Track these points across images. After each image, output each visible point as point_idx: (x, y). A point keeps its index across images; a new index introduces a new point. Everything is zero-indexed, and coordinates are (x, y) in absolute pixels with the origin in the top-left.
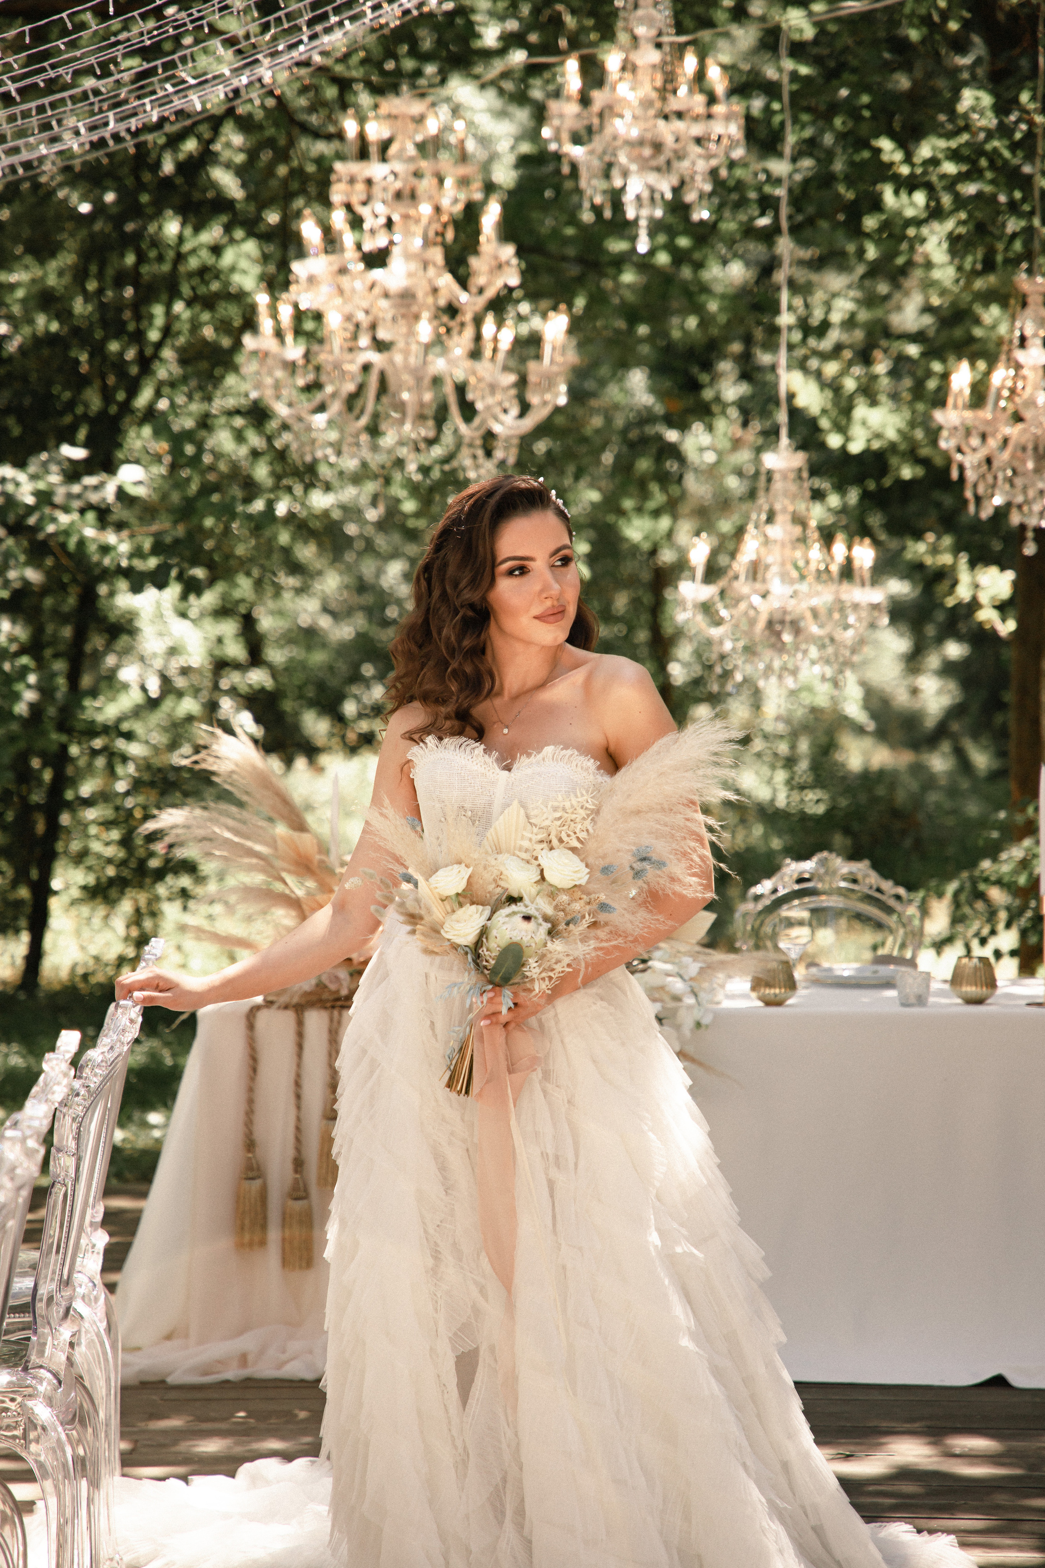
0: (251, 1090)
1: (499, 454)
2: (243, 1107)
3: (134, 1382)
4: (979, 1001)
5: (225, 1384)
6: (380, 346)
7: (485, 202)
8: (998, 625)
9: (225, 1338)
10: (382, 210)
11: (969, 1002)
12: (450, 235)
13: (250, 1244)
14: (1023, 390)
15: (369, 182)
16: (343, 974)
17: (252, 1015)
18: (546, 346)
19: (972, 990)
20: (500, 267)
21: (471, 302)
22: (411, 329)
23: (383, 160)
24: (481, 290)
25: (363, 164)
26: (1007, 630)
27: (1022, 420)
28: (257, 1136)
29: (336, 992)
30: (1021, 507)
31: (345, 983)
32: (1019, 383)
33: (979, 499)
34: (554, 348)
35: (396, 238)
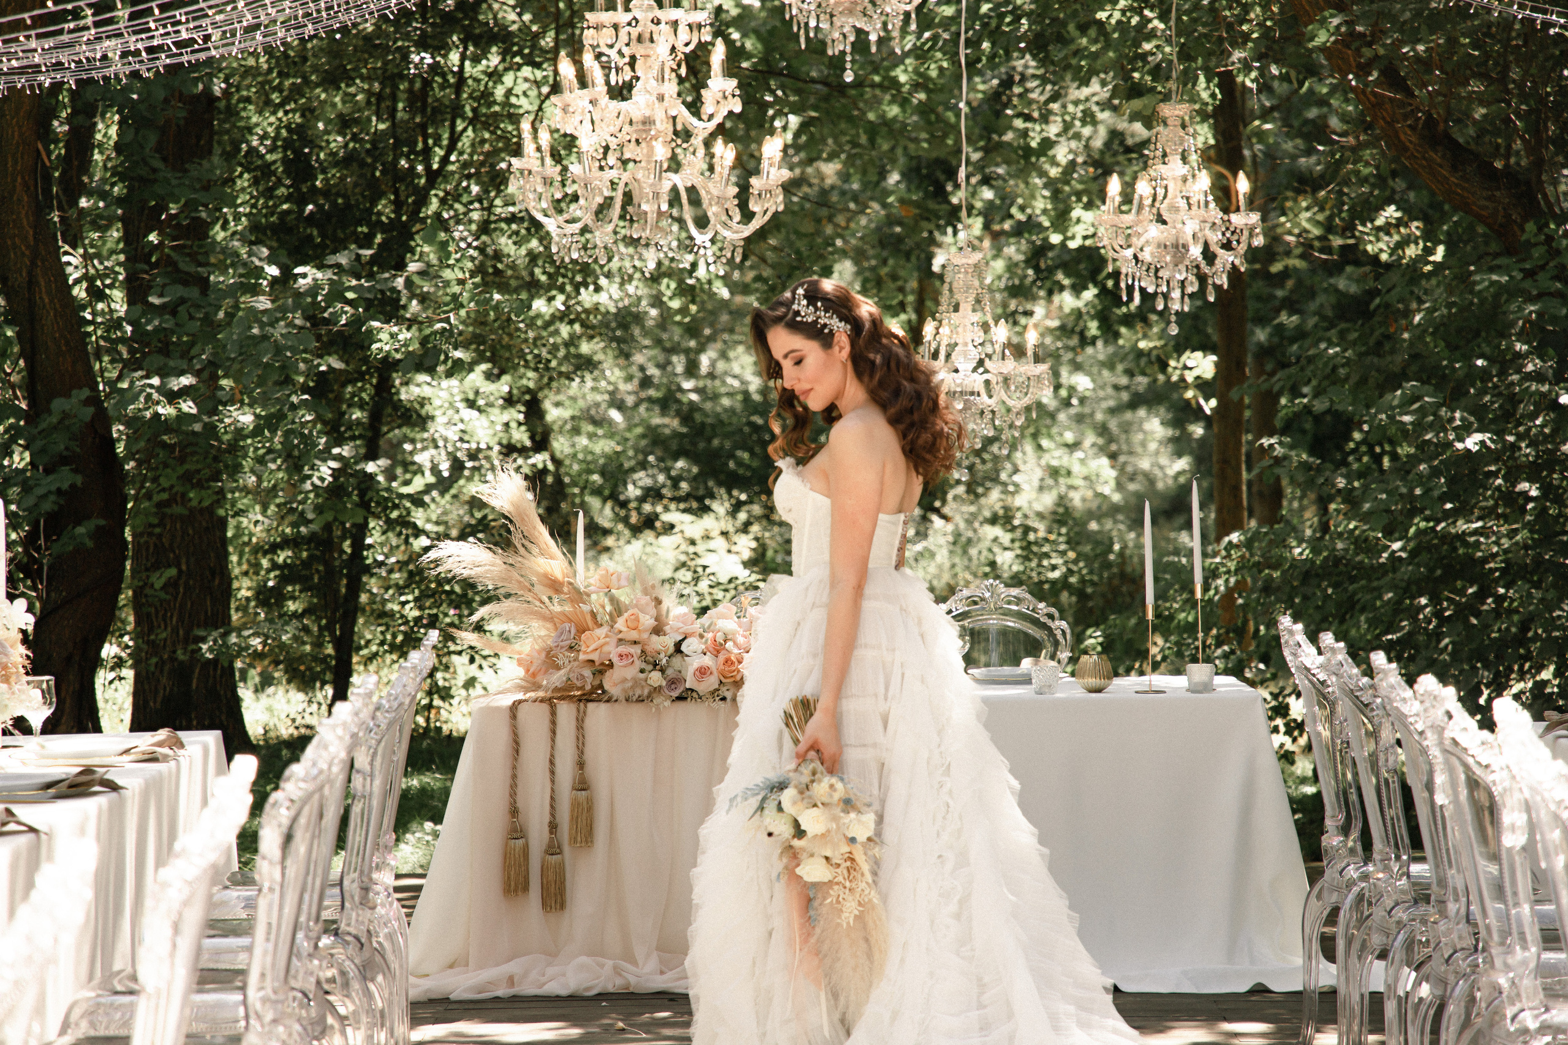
0: (514, 768)
1: (727, 253)
2: (508, 781)
3: (421, 1000)
4: (1099, 690)
5: (496, 999)
8: (1202, 401)
9: (497, 965)
10: (626, 51)
11: (1091, 691)
12: (683, 71)
13: (516, 891)
14: (1165, 197)
15: (616, 27)
16: (587, 673)
17: (515, 707)
18: (765, 165)
19: (1093, 682)
20: (725, 98)
21: (702, 129)
22: (651, 149)
23: (627, 9)
24: (711, 117)
25: (611, 13)
26: (1209, 406)
27: (1164, 222)
28: (520, 805)
29: (582, 688)
30: (1166, 296)
31: (589, 681)
32: (1160, 192)
33: (1130, 289)
34: (771, 165)
35: (639, 74)
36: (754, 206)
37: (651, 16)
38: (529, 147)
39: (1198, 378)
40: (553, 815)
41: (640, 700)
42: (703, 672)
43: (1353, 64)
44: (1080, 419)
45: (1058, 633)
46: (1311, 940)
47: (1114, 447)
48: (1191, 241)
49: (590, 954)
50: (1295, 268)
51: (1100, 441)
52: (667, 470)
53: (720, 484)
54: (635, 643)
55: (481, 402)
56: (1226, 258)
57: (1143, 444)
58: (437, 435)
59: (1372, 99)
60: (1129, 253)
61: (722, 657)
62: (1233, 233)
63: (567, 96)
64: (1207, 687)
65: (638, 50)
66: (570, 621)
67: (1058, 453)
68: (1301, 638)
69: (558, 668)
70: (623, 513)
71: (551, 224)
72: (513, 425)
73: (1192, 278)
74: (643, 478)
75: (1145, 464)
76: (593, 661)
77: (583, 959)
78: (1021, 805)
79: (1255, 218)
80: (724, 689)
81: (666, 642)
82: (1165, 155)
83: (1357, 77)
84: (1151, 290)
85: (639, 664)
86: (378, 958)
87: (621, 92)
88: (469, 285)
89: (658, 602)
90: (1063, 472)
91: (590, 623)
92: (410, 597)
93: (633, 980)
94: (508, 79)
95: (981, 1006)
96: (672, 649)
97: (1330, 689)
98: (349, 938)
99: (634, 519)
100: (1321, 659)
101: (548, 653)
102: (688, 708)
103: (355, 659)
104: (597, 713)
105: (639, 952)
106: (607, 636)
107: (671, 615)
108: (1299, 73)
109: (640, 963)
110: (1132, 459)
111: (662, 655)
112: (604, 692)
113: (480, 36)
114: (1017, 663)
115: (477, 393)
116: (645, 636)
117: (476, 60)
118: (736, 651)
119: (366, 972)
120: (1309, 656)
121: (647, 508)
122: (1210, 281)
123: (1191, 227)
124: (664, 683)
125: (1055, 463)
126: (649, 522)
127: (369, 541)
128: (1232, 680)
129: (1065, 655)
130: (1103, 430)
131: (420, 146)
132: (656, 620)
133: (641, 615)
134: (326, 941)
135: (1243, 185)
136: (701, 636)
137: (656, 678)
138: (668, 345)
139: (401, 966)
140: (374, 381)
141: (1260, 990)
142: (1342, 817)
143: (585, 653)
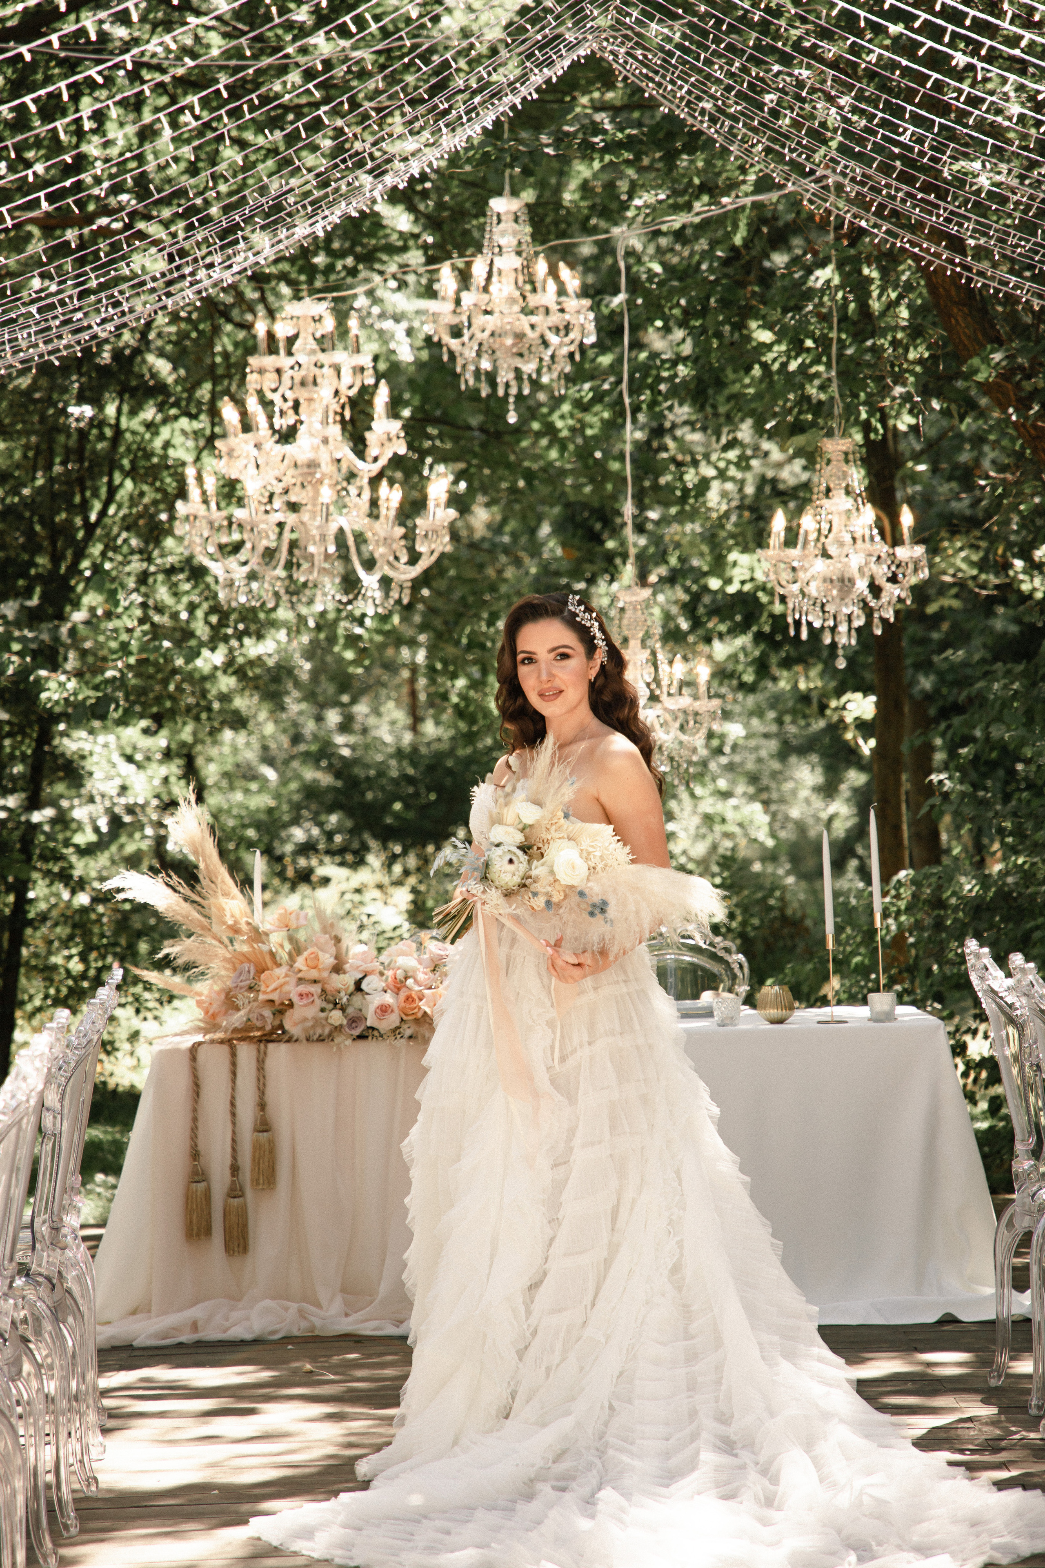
0: (195, 1110)
1: (395, 594)
2: (189, 1124)
3: (107, 1346)
4: (781, 1021)
5: (180, 1345)
6: (294, 507)
7: (376, 385)
8: (861, 741)
9: (180, 1310)
10: (289, 395)
11: (772, 1022)
12: (347, 414)
13: (198, 1235)
14: (830, 530)
15: (279, 371)
16: (267, 1013)
17: (194, 1050)
18: (431, 504)
19: (774, 1013)
20: (390, 439)
21: (367, 469)
22: (317, 493)
23: (290, 353)
24: (376, 459)
25: (273, 357)
26: (867, 747)
27: (829, 557)
28: (201, 1147)
29: (262, 1028)
30: (833, 630)
31: (269, 1021)
32: (825, 526)
33: (798, 624)
34: (437, 505)
35: (303, 418)
36: (421, 548)
37: (314, 359)
38: (194, 492)
39: (856, 719)
40: (234, 1157)
41: (321, 1040)
42: (384, 1009)
43: (1013, 397)
44: (730, 767)
45: (736, 967)
46: (1002, 1270)
47: (765, 796)
48: (857, 575)
49: (276, 1297)
50: (950, 609)
51: (751, 790)
52: (320, 824)
53: (375, 836)
54: (315, 982)
55: (139, 757)
56: (891, 592)
57: (794, 792)
58: (95, 792)
59: (1032, 432)
60: (795, 588)
61: (403, 994)
62: (898, 566)
63: (232, 441)
64: (889, 1017)
65: (302, 394)
66: (249, 961)
67: (711, 800)
68: (988, 961)
69: (238, 1009)
70: (278, 868)
71: (216, 568)
72: (173, 779)
73: (857, 611)
74: (298, 834)
75: (795, 813)
76: (272, 1001)
77: (268, 1303)
78: (722, 1133)
79: (919, 550)
80: (405, 1026)
81: (347, 980)
82: (828, 490)
83: (1016, 410)
84: (817, 624)
85: (319, 1004)
86: (69, 1301)
87: (287, 436)
88: (137, 633)
89: (338, 940)
90: (718, 819)
91: (269, 963)
92: (74, 951)
93: (317, 1322)
94: (165, 432)
95: (688, 1337)
96: (352, 987)
97: (1018, 1012)
98: (40, 1279)
99: (290, 872)
100: (1010, 982)
101: (227, 994)
102: (370, 1047)
103: (18, 1014)
104: (278, 1053)
105: (323, 1296)
106: (286, 976)
107: (351, 953)
108: (960, 406)
109: (324, 1303)
110: (783, 807)
111: (342, 994)
112: (284, 1032)
113: (136, 389)
114: (696, 996)
115: (135, 748)
116: (325, 974)
117: (133, 413)
118: (417, 988)
119: (58, 1313)
120: (997, 979)
121: (302, 862)
122: (876, 615)
123: (856, 561)
124: (345, 1022)
125: (710, 810)
126: (305, 877)
127: (31, 895)
128: (912, 1009)
129: (743, 989)
130: (754, 779)
131: (77, 499)
132: (336, 958)
133: (321, 954)
134: (19, 1282)
135: (907, 518)
136: (381, 974)
137: (337, 1016)
138: (321, 699)
139: (90, 1309)
140: (35, 735)
141: (949, 1320)
142: (1033, 1140)
143: (265, 993)
